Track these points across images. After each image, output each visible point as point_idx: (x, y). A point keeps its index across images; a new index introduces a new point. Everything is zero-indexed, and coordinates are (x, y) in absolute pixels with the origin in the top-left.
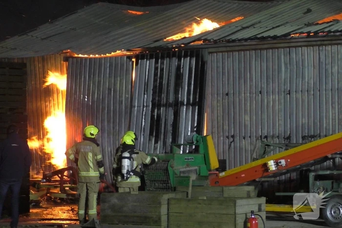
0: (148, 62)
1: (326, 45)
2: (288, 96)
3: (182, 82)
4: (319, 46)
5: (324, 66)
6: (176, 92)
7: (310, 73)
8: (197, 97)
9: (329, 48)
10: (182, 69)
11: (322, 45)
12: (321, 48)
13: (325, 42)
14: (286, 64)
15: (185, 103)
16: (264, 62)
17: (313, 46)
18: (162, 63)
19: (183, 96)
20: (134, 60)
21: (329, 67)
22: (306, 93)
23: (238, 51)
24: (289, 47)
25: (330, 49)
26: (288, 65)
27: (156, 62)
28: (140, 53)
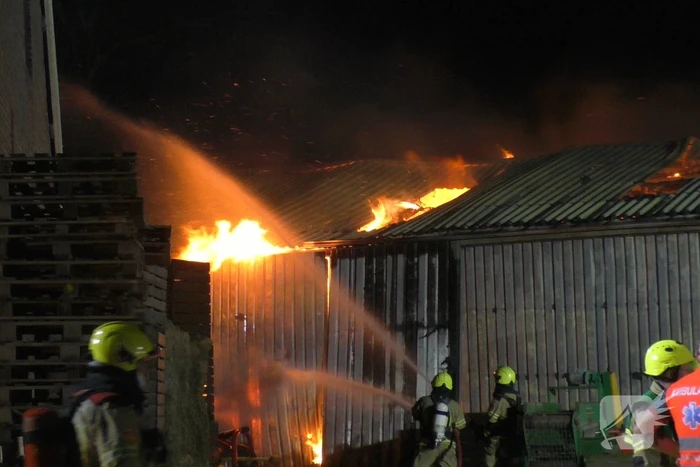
0: (353, 261)
1: (667, 234)
2: (604, 310)
3: (417, 292)
4: (656, 234)
5: (666, 265)
6: (408, 307)
7: (641, 277)
8: (447, 314)
9: (673, 238)
10: (416, 273)
11: (661, 233)
12: (659, 239)
13: (668, 230)
14: (597, 264)
15: (426, 325)
16: (558, 259)
17: (645, 235)
18: (380, 264)
19: (422, 314)
20: (328, 258)
21: (674, 268)
22: (635, 306)
23: (512, 243)
24: (603, 237)
25: (676, 240)
26: (602, 265)
27: (369, 263)
28: (338, 247)
